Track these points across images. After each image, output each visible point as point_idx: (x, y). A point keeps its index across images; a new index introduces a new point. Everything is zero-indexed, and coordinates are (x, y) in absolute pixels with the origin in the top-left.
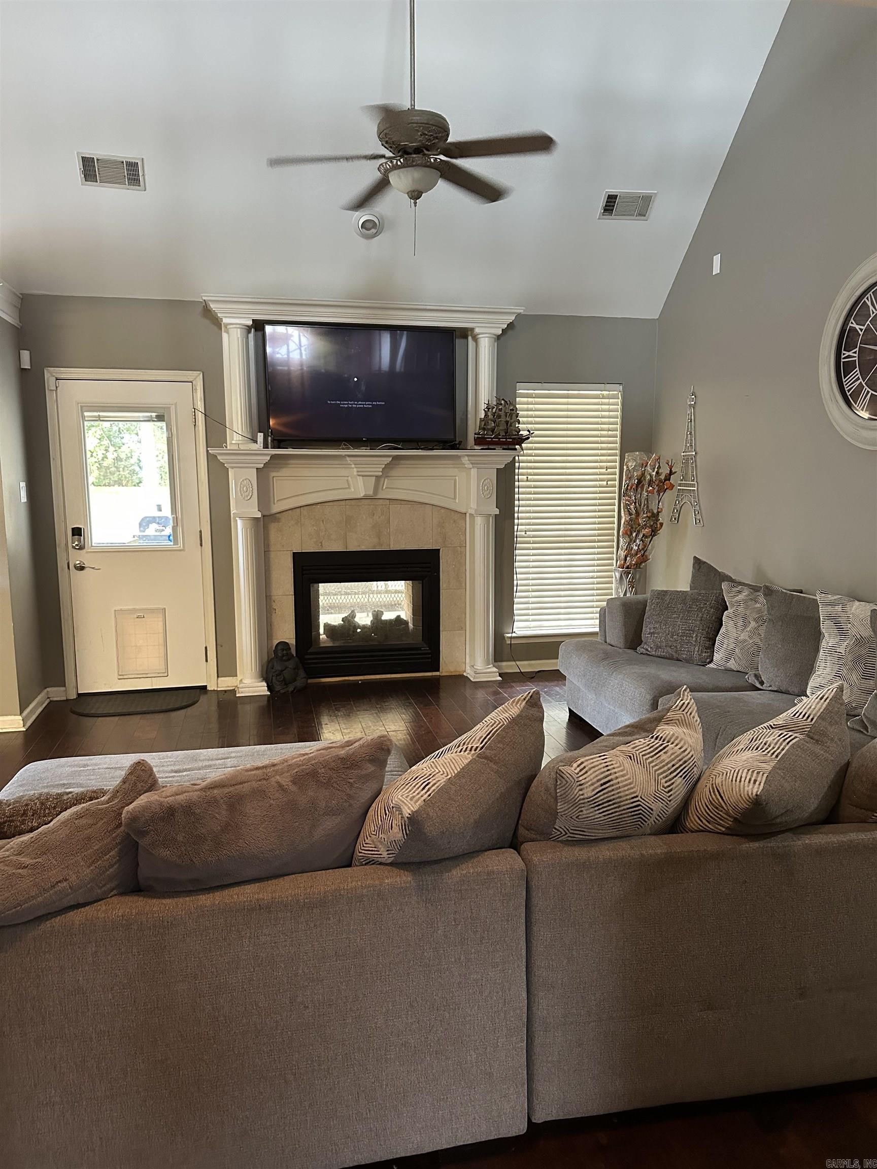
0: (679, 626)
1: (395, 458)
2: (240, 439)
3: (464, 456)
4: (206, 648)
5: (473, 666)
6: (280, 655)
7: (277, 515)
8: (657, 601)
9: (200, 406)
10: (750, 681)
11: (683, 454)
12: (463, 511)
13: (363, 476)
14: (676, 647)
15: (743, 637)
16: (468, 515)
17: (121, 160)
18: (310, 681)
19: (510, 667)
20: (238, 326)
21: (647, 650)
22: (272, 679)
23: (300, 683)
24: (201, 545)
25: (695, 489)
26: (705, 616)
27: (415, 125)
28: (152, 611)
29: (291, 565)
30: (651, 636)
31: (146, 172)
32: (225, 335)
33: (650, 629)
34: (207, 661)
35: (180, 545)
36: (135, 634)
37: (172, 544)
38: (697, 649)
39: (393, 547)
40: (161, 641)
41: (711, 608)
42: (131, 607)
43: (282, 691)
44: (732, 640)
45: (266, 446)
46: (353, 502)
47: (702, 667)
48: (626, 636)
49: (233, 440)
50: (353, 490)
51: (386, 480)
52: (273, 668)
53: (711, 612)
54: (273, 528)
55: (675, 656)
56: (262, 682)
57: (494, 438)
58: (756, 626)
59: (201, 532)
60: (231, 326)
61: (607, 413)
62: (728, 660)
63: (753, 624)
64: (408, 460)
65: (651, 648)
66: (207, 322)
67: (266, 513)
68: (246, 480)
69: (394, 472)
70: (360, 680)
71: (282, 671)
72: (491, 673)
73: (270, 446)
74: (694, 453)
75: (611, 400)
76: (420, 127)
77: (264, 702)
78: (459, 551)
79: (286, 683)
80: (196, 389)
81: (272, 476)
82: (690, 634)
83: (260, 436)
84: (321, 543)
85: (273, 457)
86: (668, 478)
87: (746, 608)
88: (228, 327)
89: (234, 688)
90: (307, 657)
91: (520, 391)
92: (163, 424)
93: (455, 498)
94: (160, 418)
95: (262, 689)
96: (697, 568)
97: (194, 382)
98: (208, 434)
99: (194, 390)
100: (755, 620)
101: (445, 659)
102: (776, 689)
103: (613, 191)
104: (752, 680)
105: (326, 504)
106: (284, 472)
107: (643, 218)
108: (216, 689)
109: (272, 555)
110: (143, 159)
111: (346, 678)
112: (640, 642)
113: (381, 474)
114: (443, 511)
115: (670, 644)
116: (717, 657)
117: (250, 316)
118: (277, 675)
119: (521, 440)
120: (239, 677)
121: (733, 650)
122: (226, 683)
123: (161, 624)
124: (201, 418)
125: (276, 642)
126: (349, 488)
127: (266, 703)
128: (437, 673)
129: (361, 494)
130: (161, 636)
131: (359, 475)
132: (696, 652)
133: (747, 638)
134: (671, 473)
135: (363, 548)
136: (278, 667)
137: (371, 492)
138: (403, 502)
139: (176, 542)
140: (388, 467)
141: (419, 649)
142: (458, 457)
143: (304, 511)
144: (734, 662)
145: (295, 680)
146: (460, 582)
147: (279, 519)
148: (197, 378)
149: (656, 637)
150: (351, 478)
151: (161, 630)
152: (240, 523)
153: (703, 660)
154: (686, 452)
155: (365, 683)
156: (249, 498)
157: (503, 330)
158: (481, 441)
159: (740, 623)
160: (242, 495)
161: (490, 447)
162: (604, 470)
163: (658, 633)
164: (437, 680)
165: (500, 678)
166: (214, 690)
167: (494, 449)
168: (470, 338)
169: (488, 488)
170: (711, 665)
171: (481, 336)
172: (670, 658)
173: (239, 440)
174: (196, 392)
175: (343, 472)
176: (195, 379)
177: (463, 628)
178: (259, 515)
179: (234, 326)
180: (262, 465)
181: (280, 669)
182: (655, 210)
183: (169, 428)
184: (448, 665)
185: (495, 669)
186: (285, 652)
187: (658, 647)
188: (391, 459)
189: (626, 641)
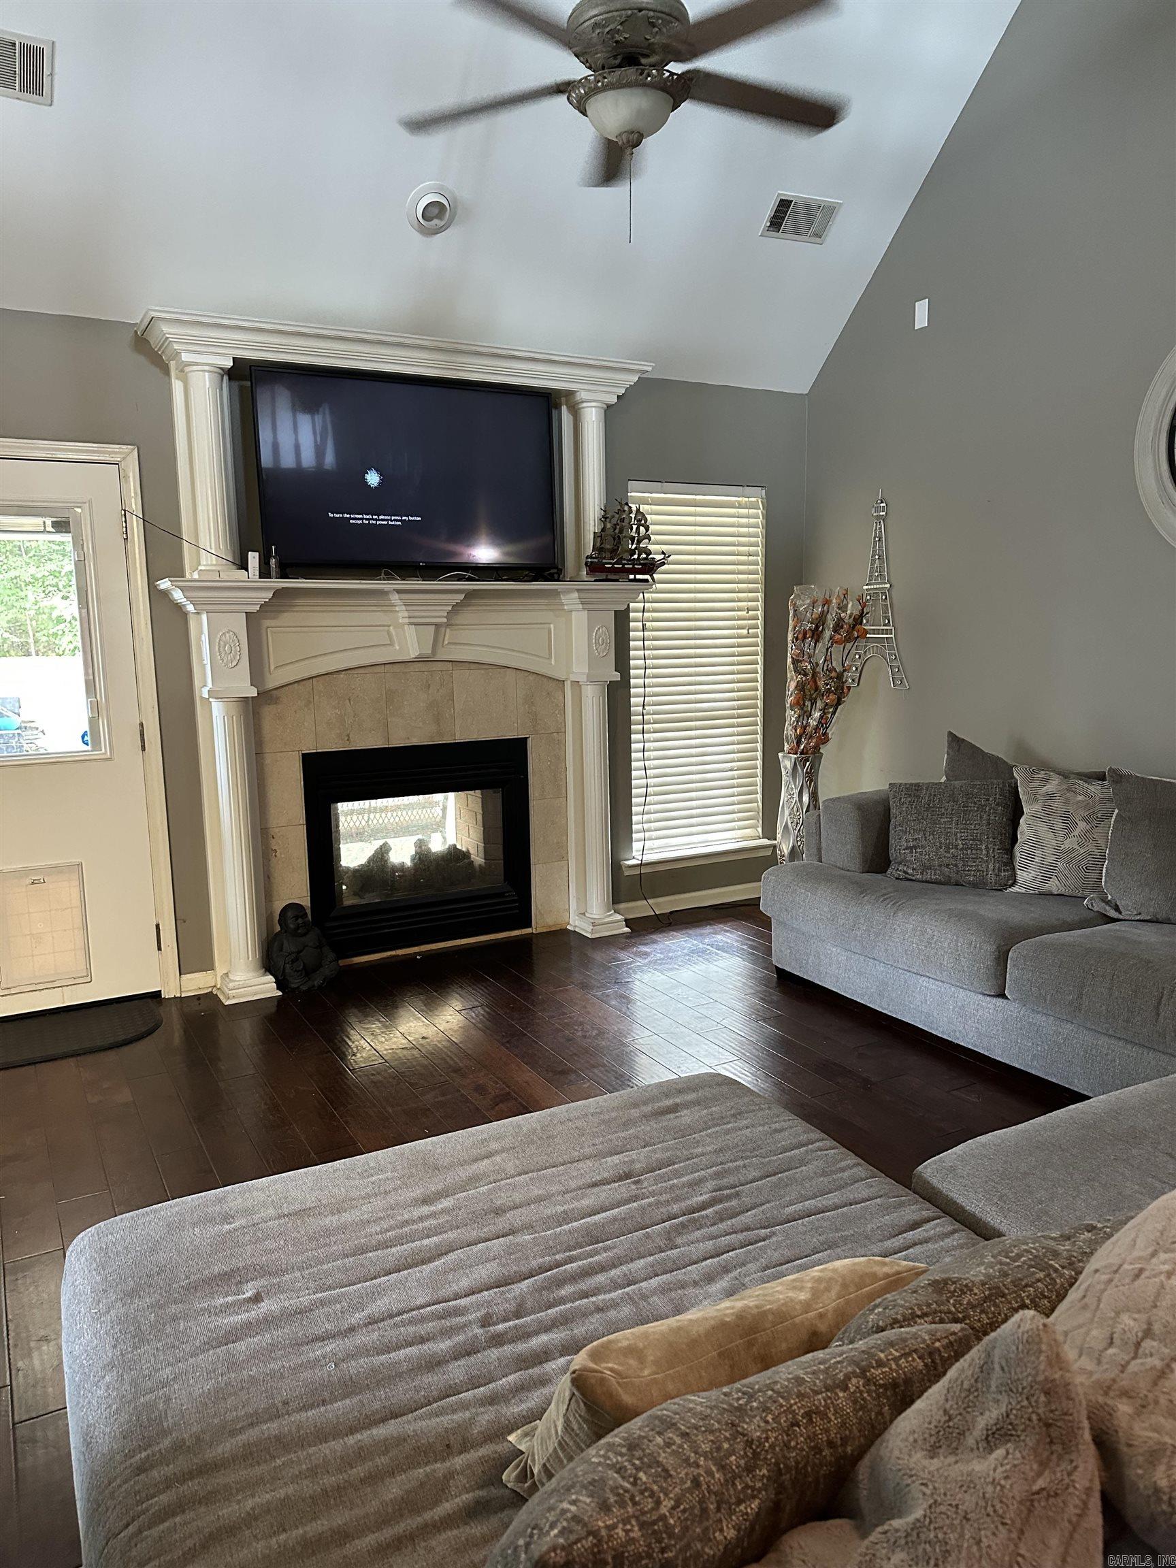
0: (956, 835)
1: (470, 595)
2: (214, 562)
3: (569, 591)
4: (158, 926)
5: (584, 914)
6: (292, 926)
7: (275, 692)
8: (909, 799)
9: (135, 505)
10: (1096, 909)
11: (865, 587)
12: (563, 678)
13: (416, 624)
14: (956, 865)
15: (1067, 844)
16: (568, 685)
17: (12, 39)
18: (342, 963)
19: (642, 908)
20: (207, 368)
21: (906, 872)
22: (284, 969)
23: (327, 970)
24: (143, 749)
25: (893, 636)
26: (992, 818)
27: (651, 14)
28: (58, 869)
29: (299, 775)
30: (912, 852)
31: (57, 70)
32: (177, 386)
33: (907, 841)
34: (159, 949)
35: (105, 750)
36: (29, 913)
37: (89, 748)
38: (991, 866)
39: (462, 736)
40: (78, 921)
41: (998, 805)
42: (20, 866)
43: (304, 988)
44: (1049, 851)
45: (264, 573)
46: (396, 668)
47: (1000, 893)
48: (864, 854)
49: (199, 564)
50: (398, 648)
51: (448, 630)
52: (281, 950)
53: (999, 811)
54: (268, 712)
55: (954, 877)
56: (264, 975)
57: (615, 563)
58: (1088, 827)
59: (141, 725)
60: (195, 368)
61: (745, 530)
62: (1046, 879)
63: (1082, 825)
64: (483, 598)
65: (913, 869)
66: (142, 359)
67: (261, 689)
68: (228, 632)
69: (466, 617)
70: (419, 953)
71: (299, 952)
72: (615, 924)
73: (273, 573)
74: (888, 586)
75: (751, 511)
76: (658, 18)
77: (273, 1009)
78: (556, 739)
79: (308, 972)
80: (126, 477)
81: (265, 626)
82: (976, 845)
83: (253, 558)
84: (348, 736)
85: (278, 593)
86: (858, 620)
87: (1067, 802)
88: (187, 369)
89: (210, 990)
90: (328, 924)
91: (633, 494)
92: (67, 538)
93: (550, 658)
94: (61, 526)
95: (266, 987)
96: (957, 748)
97: (122, 465)
98: (150, 555)
99: (123, 477)
100: (1084, 819)
101: (540, 908)
102: (1149, 918)
103: (788, 194)
104: (1098, 906)
105: (353, 672)
106: (286, 618)
107: (818, 240)
108: (178, 995)
109: (268, 759)
110: (53, 43)
111: (393, 953)
112: (887, 863)
113: (445, 620)
114: (531, 678)
115: (946, 861)
116: (1022, 876)
117: (227, 351)
118: (293, 961)
119: (650, 567)
120: (220, 969)
121: (1054, 865)
122: (195, 984)
123: (75, 892)
124: (136, 526)
125: (279, 906)
126: (391, 644)
127: (274, 1010)
128: (528, 931)
129: (413, 653)
130: (77, 913)
131: (411, 624)
132: (990, 869)
133: (1076, 846)
134: (862, 615)
135: (415, 741)
136: (289, 946)
137: (428, 651)
138: (473, 666)
139: (96, 744)
140: (456, 608)
141: (501, 895)
142: (556, 593)
143: (319, 685)
144: (1057, 882)
145: (321, 966)
146: (559, 789)
147: (278, 698)
148: (128, 456)
149: (921, 853)
150: (394, 628)
151: (76, 901)
152: (217, 708)
153: (1002, 882)
154: (870, 584)
155: (428, 956)
156: (234, 664)
157: (618, 397)
158: (596, 569)
159: (1059, 825)
160: (222, 660)
161: (609, 577)
162: (744, 613)
163: (922, 847)
164: (527, 941)
165: (627, 930)
166: (175, 997)
167: (617, 581)
168: (564, 408)
169: (603, 640)
170: (1015, 889)
171: (585, 405)
172: (946, 882)
173: (212, 565)
174: (127, 481)
175: (379, 618)
176: (124, 458)
177: (564, 857)
178: (253, 692)
179: (199, 368)
180: (258, 608)
181: (293, 949)
182: (838, 230)
183: (78, 544)
184: (543, 916)
185: (619, 917)
186: (300, 921)
187: (925, 868)
188: (462, 596)
189: (865, 861)
